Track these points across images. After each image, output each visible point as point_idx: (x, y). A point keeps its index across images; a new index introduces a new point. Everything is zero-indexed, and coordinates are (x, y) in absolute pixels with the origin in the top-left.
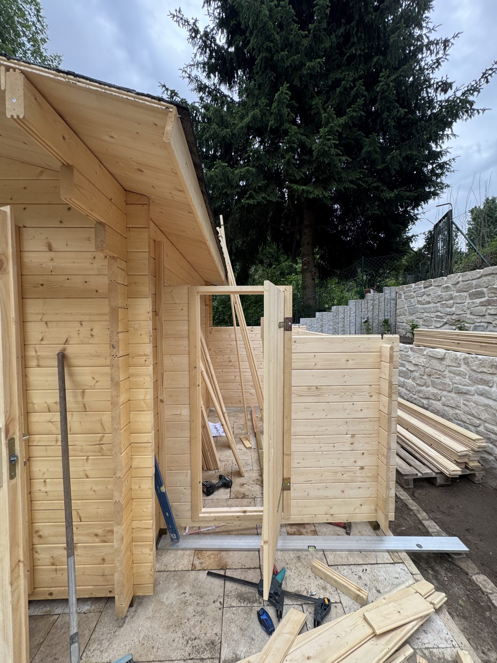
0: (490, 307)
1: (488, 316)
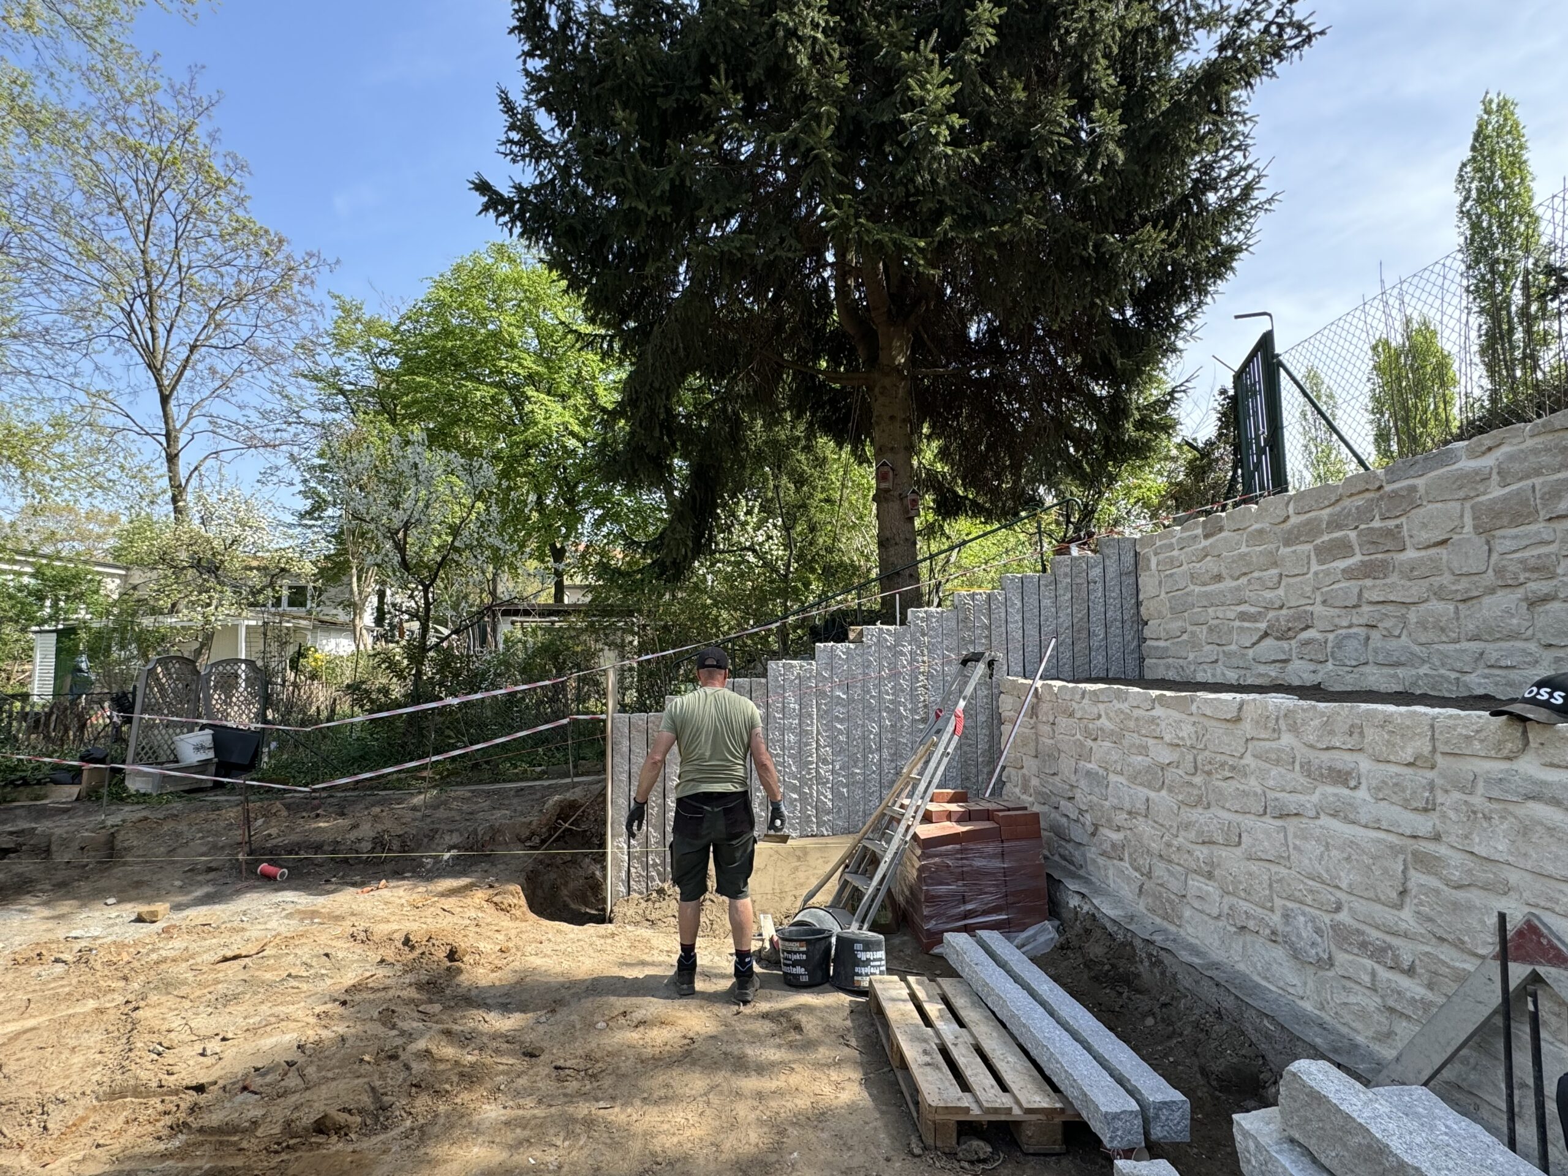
0: (1368, 582)
1: (1366, 608)
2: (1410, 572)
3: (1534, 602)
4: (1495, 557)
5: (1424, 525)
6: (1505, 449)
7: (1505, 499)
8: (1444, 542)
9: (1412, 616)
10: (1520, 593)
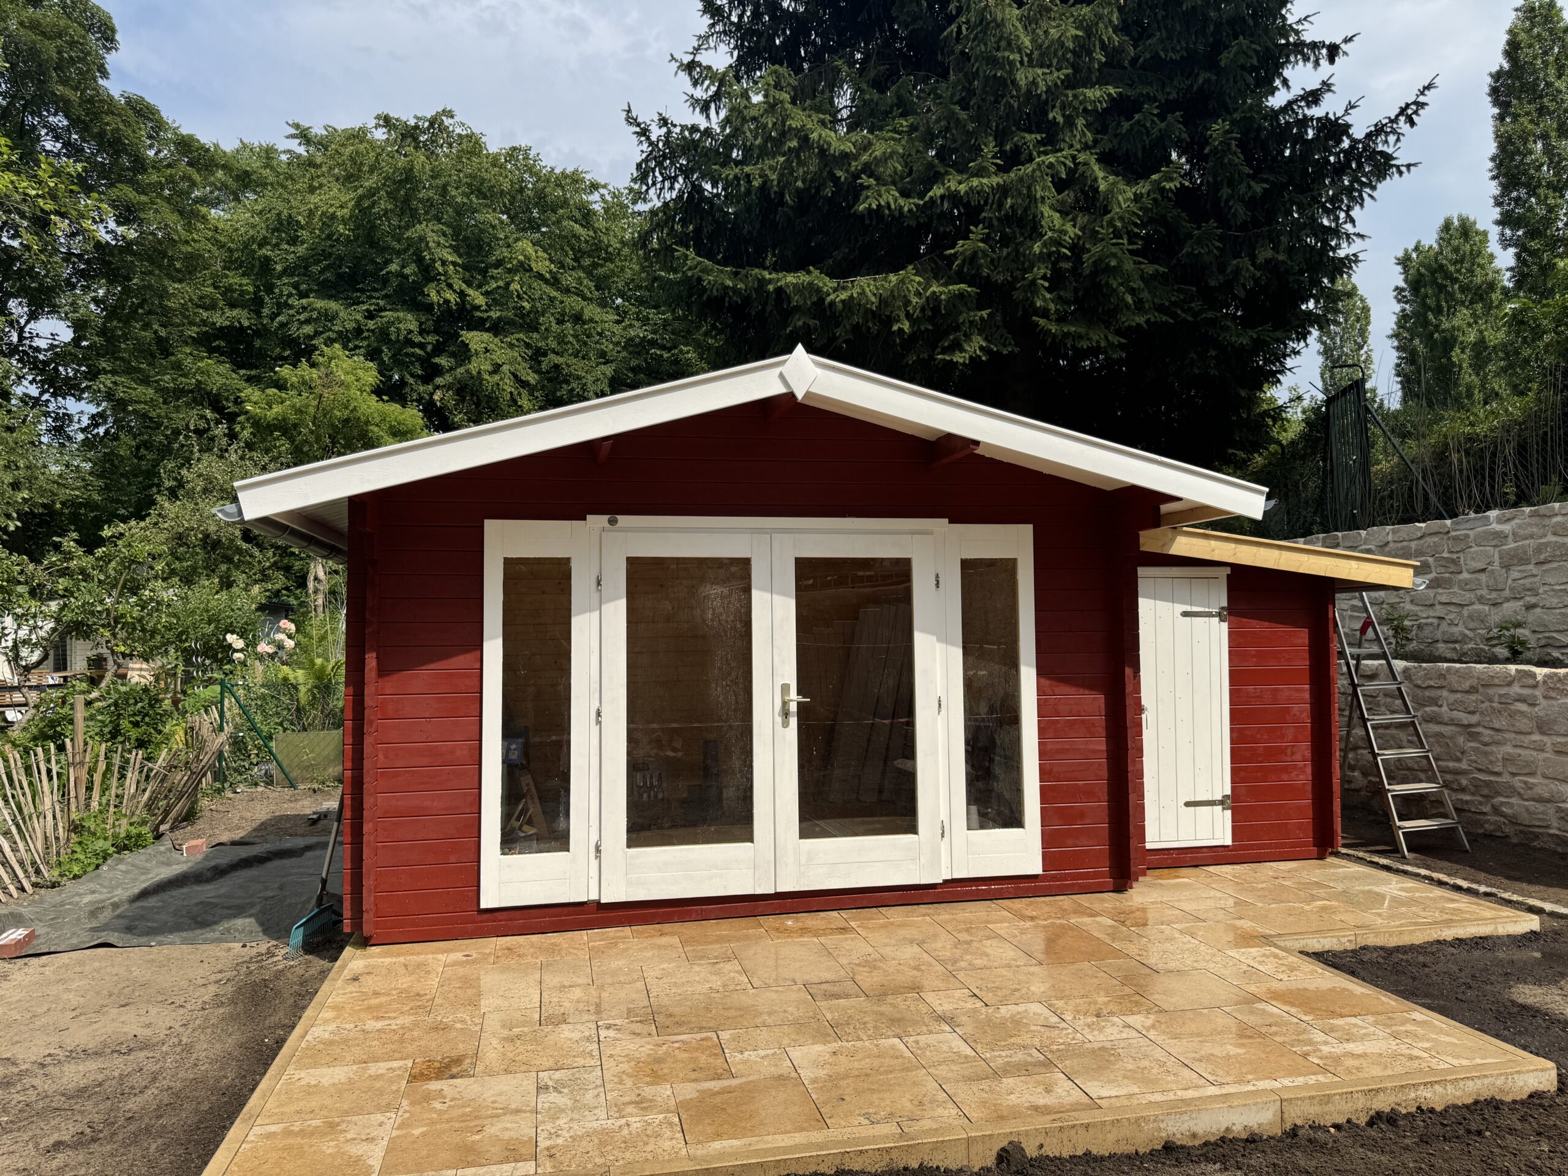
0: (1440, 591)
1: (1438, 607)
2: (1464, 585)
3: (1530, 607)
4: (1510, 581)
5: (1473, 559)
6: (1517, 521)
7: (1516, 549)
8: (1483, 570)
9: (1465, 612)
10: (1521, 603)
